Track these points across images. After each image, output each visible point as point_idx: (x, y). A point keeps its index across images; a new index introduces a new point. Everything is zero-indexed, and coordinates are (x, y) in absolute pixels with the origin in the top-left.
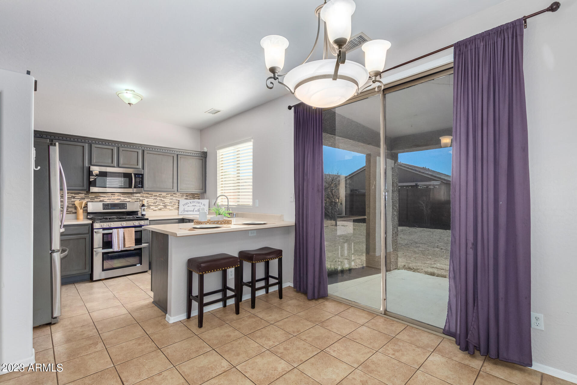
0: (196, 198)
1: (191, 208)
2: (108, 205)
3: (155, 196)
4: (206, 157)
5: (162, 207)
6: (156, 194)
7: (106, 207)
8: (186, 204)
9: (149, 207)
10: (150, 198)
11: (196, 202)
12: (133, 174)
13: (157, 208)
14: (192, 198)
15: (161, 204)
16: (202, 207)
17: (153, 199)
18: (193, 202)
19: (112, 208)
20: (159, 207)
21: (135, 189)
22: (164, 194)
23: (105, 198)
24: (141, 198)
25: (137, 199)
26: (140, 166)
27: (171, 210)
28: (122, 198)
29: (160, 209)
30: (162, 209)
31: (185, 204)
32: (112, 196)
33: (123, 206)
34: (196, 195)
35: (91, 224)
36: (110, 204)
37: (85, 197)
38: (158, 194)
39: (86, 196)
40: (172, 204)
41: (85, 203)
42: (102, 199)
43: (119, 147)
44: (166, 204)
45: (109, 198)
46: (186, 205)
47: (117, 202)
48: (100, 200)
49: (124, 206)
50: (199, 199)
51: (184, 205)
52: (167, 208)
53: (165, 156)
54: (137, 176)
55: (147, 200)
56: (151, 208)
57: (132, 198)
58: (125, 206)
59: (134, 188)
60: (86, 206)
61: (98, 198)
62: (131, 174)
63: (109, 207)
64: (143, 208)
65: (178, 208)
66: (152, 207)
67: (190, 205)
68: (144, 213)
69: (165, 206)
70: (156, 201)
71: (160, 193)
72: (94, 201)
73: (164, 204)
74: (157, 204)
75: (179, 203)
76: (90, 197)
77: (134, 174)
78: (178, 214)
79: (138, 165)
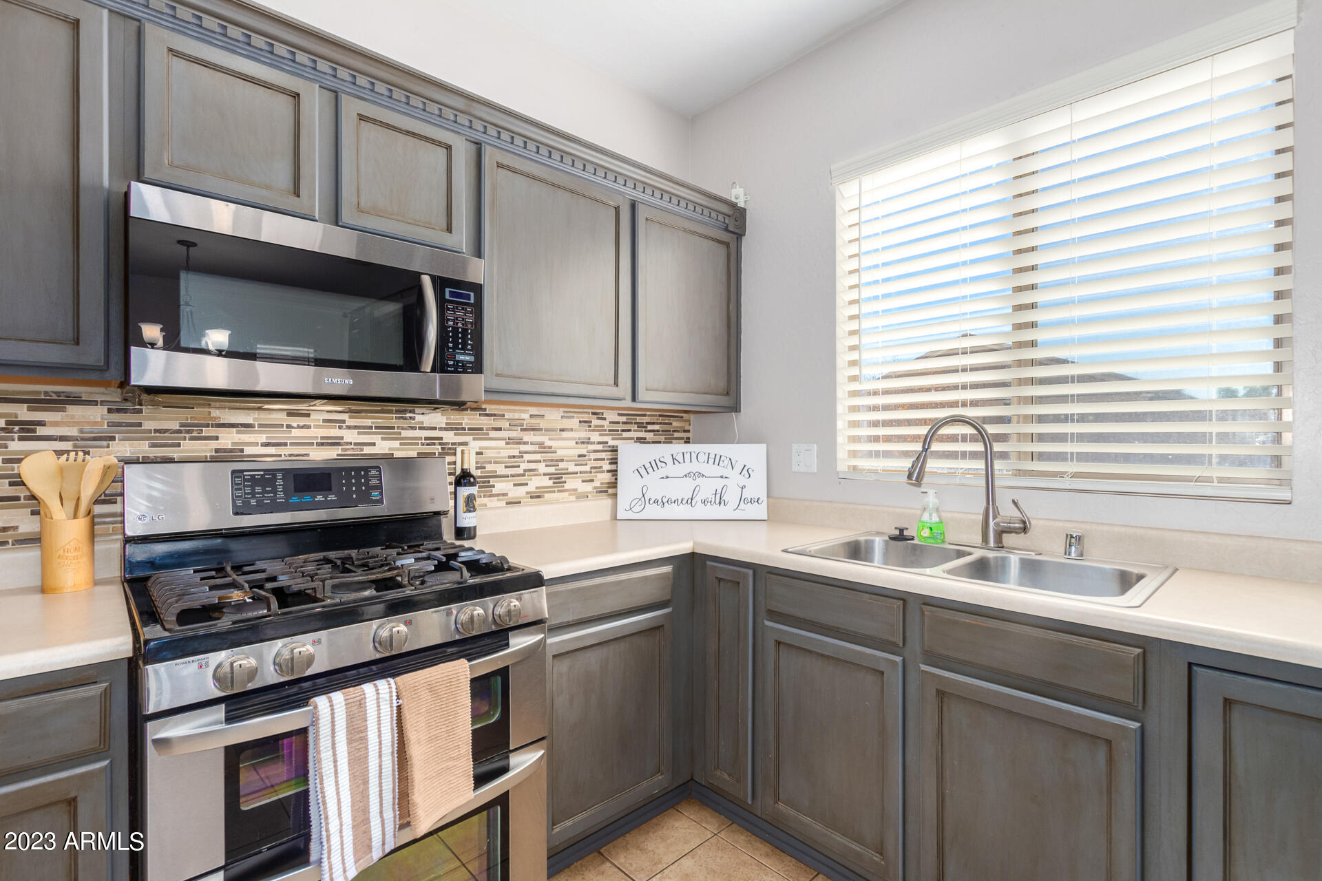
0: (676, 435)
1: (682, 489)
2: (267, 478)
3: (513, 425)
4: (739, 235)
5: (547, 482)
6: (516, 416)
7: (253, 494)
8: (655, 465)
9: (487, 482)
10: (493, 434)
11: (703, 458)
12: (426, 280)
13: (522, 491)
14: (662, 438)
15: (542, 468)
16: (736, 479)
17: (502, 443)
18: (687, 457)
19: (295, 499)
20: (535, 483)
21: (438, 375)
22: (552, 417)
23: (246, 438)
24: (449, 437)
25: (431, 441)
26: (461, 239)
27: (585, 496)
28: (351, 436)
29: (536, 496)
30: (546, 495)
31: (648, 466)
32: (295, 421)
33: (358, 485)
34: (675, 424)
35: (130, 659)
36: (279, 476)
37: (110, 425)
38: (526, 416)
39: (117, 417)
40: (587, 468)
41: (107, 469)
42: (227, 439)
43: (336, 93)
44: (562, 465)
45: (278, 436)
46: (650, 470)
47: (320, 456)
48: (214, 445)
49: (367, 484)
50: (687, 441)
51: (643, 471)
52: (567, 486)
53: (582, 200)
54: (452, 294)
55: (475, 445)
56: (495, 491)
57: (405, 434)
58: (374, 482)
59: (433, 370)
60: (111, 493)
61: (206, 432)
62: (417, 276)
63: (275, 491)
64: (464, 492)
65: (614, 485)
66: (500, 486)
67: (671, 469)
68: (466, 520)
69: (558, 478)
70: (516, 453)
71: (534, 411)
72: (176, 456)
73: (552, 470)
74: (524, 466)
75: (614, 461)
76: (148, 425)
77: (433, 278)
78: (614, 518)
79: (449, 230)
